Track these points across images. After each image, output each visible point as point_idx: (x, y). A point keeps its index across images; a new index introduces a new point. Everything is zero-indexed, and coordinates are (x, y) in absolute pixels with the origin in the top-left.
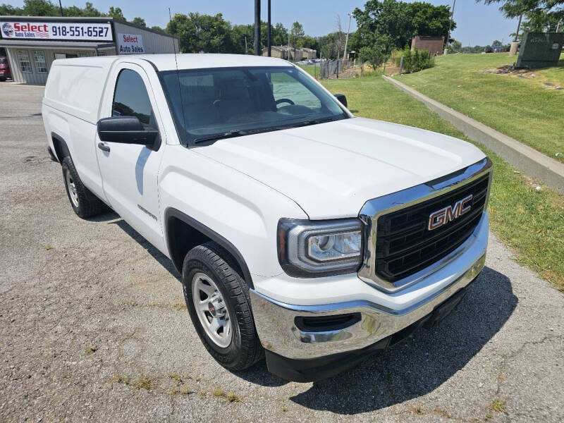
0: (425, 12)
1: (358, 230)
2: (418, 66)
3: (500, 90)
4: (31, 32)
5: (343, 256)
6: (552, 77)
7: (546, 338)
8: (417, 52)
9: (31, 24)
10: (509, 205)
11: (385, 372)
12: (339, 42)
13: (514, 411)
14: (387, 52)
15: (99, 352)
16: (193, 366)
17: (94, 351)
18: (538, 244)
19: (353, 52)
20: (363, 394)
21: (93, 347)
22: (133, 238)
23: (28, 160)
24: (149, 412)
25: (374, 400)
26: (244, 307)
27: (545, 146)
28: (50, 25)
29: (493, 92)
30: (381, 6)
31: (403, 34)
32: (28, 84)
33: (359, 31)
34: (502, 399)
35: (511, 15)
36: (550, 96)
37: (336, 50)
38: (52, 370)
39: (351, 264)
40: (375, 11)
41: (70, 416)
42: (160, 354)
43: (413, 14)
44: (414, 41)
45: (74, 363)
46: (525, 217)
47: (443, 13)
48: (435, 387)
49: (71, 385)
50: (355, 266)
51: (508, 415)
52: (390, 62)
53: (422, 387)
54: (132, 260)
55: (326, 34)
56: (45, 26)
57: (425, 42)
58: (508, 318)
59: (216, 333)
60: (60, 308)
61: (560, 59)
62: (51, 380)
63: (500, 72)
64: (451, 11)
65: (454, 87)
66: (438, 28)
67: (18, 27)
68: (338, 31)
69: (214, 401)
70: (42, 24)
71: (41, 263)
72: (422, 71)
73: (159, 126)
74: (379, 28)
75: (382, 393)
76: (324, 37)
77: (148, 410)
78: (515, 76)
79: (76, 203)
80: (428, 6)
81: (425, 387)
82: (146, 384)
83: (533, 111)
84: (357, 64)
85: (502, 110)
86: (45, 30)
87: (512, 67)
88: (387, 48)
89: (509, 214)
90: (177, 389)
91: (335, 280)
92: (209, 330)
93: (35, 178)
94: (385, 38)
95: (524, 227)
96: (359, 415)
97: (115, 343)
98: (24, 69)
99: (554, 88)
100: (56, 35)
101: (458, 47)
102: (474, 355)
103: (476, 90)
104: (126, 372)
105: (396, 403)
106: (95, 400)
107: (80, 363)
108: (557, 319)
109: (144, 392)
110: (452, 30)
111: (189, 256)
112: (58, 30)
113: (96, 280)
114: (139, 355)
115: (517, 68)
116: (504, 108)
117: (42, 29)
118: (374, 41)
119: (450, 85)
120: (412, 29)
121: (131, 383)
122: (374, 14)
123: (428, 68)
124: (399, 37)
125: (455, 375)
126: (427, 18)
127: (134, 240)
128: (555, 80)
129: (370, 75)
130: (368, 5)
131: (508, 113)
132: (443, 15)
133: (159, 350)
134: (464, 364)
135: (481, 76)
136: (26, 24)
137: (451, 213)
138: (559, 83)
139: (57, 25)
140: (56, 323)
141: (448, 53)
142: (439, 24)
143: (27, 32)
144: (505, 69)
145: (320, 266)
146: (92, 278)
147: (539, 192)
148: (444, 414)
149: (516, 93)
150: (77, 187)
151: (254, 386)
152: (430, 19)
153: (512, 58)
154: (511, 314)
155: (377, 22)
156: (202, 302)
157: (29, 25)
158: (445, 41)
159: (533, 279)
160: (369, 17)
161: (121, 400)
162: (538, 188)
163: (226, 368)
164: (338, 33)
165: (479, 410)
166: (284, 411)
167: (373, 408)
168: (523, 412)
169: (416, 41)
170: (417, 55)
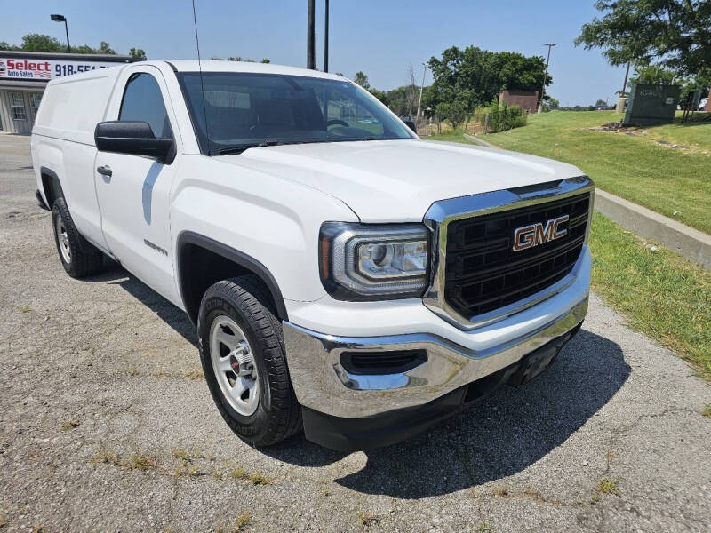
0: (515, 64)
1: (423, 239)
2: (507, 124)
3: (604, 149)
4: (28, 71)
5: (404, 274)
6: (667, 134)
7: (667, 411)
8: (505, 107)
9: (29, 61)
10: (619, 266)
11: (462, 450)
12: (411, 97)
13: (627, 492)
14: (470, 109)
15: (80, 428)
16: (207, 444)
17: (75, 426)
18: (655, 308)
19: (429, 109)
20: (432, 475)
21: (74, 422)
22: (140, 300)
23: (11, 216)
24: (143, 497)
25: (446, 482)
26: (275, 353)
27: (660, 206)
28: (53, 64)
29: (597, 150)
30: (462, 56)
31: (488, 88)
32: (20, 134)
33: (436, 84)
34: (612, 480)
35: (616, 62)
36: (665, 155)
37: (407, 107)
38: (14, 448)
39: (413, 286)
40: (455, 62)
41: (33, 502)
42: (163, 430)
43: (500, 66)
44: (501, 96)
45: (45, 440)
46: (638, 279)
47: (536, 65)
48: (525, 466)
49: (38, 465)
50: (419, 289)
51: (620, 497)
52: (473, 120)
53: (510, 465)
54: (136, 323)
55: (396, 88)
56: (46, 64)
57: (515, 98)
58: (618, 389)
59: (239, 398)
60: (33, 377)
61: (676, 116)
62: (11, 459)
63: (605, 130)
64: (545, 63)
65: (550, 146)
66: (531, 82)
67: (12, 65)
68: (411, 84)
69: (232, 484)
70: (43, 62)
71: (15, 326)
72: (512, 130)
73: (174, 131)
74: (460, 81)
75: (457, 473)
76: (394, 91)
77: (142, 494)
78: (623, 134)
79: (67, 259)
80: (518, 57)
81: (514, 467)
82: (142, 464)
83: (646, 170)
84: (433, 122)
85: (608, 169)
86: (47, 69)
87: (619, 124)
88: (470, 105)
89: (618, 276)
90: (184, 469)
91: (393, 306)
92: (230, 396)
93: (18, 235)
94: (467, 93)
95: (637, 289)
96: (425, 500)
97: (104, 417)
98: (16, 116)
99: (669, 147)
100: (60, 75)
101: (555, 106)
102: (576, 429)
103: (577, 148)
104: (115, 450)
105: (474, 484)
106: (69, 484)
107: (54, 440)
108: (680, 390)
109: (138, 474)
110: (548, 85)
111: (208, 295)
112: (62, 70)
113: (85, 346)
114: (135, 431)
115: (625, 126)
116: (611, 167)
117: (42, 67)
118: (454, 96)
119: (545, 144)
120: (500, 83)
121: (121, 463)
122: (454, 65)
123: (519, 126)
124: (483, 92)
125: (552, 452)
126: (517, 71)
127: (140, 303)
128: (671, 138)
129: (449, 133)
130: (446, 53)
131: (616, 172)
132: (536, 68)
133: (161, 425)
134: (563, 440)
135: (582, 133)
136: (22, 61)
137: (542, 233)
138: (675, 141)
139: (62, 63)
140: (25, 394)
141: (543, 110)
142: (531, 78)
143: (24, 71)
144: (612, 126)
145: (374, 286)
146: (80, 344)
147: (654, 253)
148: (538, 497)
149: (625, 152)
150: (69, 237)
151: (287, 466)
152: (520, 71)
153: (619, 116)
154: (623, 383)
155: (457, 74)
156: (222, 359)
157: (26, 62)
158: (539, 98)
159: (649, 346)
160: (447, 68)
161: (106, 483)
162: (654, 248)
163: (251, 445)
164: (410, 87)
165: (582, 492)
166: (327, 495)
167: (445, 491)
168: (639, 494)
169: (505, 96)
170: (506, 111)
